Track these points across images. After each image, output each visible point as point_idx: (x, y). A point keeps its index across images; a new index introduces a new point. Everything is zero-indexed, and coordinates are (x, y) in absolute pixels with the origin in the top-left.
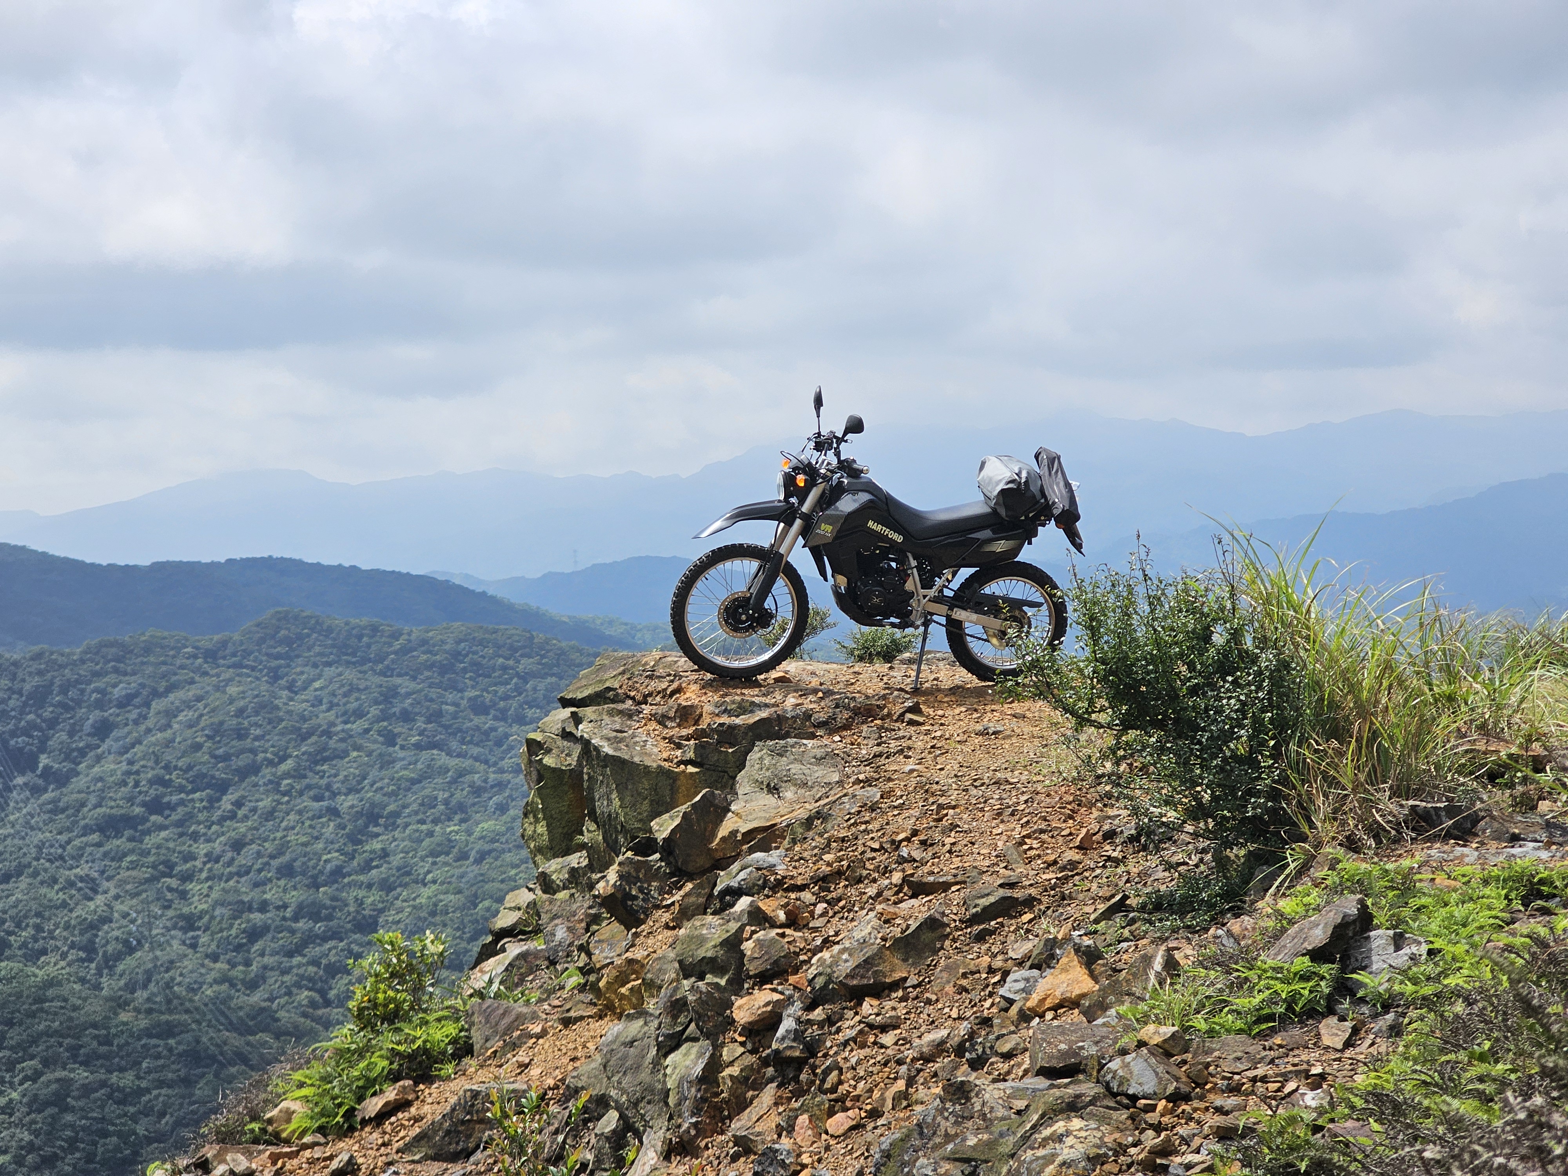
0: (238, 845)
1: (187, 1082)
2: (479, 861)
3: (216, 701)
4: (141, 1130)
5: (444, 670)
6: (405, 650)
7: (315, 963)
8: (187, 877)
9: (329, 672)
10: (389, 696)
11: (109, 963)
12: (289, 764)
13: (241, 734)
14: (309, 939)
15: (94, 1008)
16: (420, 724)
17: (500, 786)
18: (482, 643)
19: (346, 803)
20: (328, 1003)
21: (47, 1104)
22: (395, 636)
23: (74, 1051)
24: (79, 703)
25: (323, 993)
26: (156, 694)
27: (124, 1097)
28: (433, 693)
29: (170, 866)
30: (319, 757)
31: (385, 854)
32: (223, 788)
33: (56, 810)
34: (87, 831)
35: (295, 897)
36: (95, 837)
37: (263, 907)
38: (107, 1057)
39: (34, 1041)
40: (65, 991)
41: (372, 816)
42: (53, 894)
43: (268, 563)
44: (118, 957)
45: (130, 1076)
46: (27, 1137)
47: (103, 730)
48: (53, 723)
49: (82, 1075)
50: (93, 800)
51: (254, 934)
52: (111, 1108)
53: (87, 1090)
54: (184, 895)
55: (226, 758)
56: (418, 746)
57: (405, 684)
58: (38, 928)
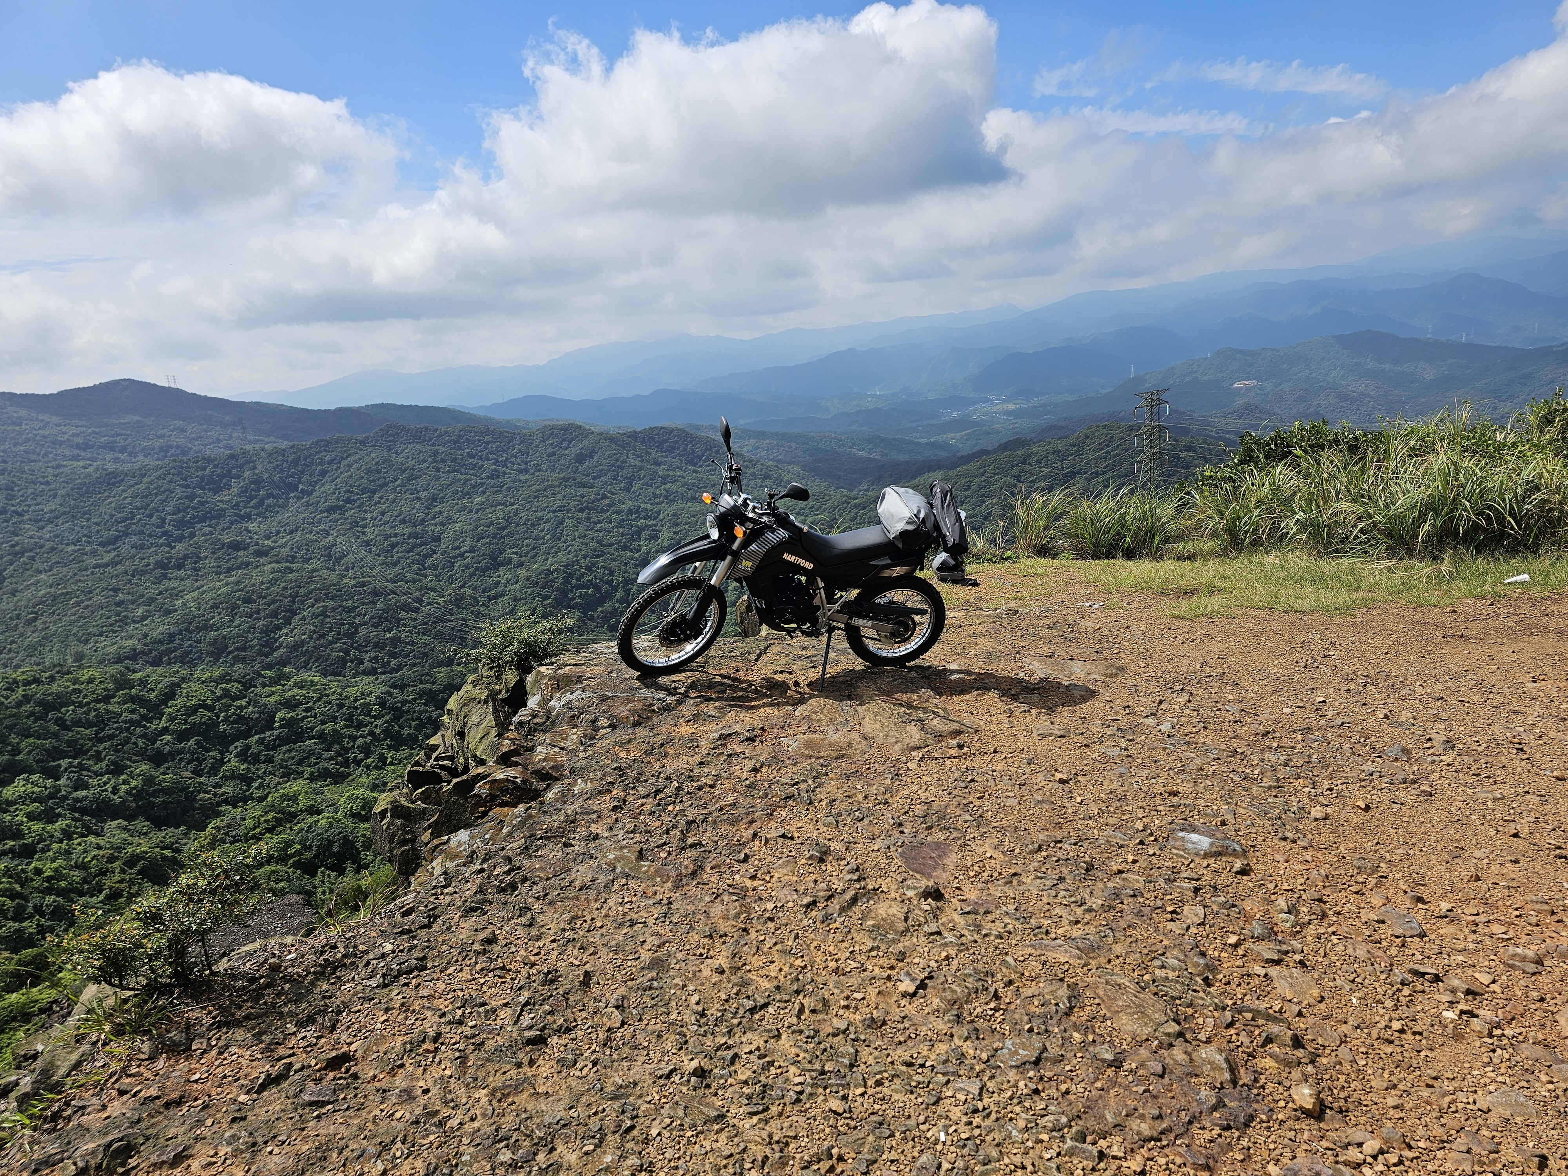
0: (383, 513)
1: (374, 603)
2: (477, 513)
3: (367, 459)
4: (357, 621)
5: (455, 442)
6: (439, 436)
7: (418, 554)
8: (364, 527)
9: (411, 446)
10: (435, 453)
11: (338, 560)
12: (399, 482)
13: (379, 472)
14: (415, 546)
15: (333, 578)
16: (449, 463)
17: (482, 484)
18: (470, 432)
19: (423, 495)
20: (425, 569)
21: (319, 616)
22: (436, 430)
23: (327, 595)
24: (312, 464)
25: (423, 565)
26: (342, 458)
27: (350, 610)
28: (452, 451)
29: (357, 523)
30: (410, 478)
31: (441, 512)
32: (374, 492)
33: (308, 505)
34: (321, 512)
35: (407, 531)
36: (325, 514)
37: (396, 535)
38: (341, 596)
39: (311, 593)
40: (321, 573)
41: (434, 499)
42: (311, 537)
43: (382, 405)
44: (341, 558)
45: (350, 602)
46: (312, 628)
47: (323, 473)
48: (302, 472)
49: (331, 603)
50: (323, 500)
51: (393, 546)
52: (344, 615)
53: (334, 609)
54: (364, 533)
55: (374, 481)
56: (448, 472)
57: (441, 449)
58: (307, 550)
